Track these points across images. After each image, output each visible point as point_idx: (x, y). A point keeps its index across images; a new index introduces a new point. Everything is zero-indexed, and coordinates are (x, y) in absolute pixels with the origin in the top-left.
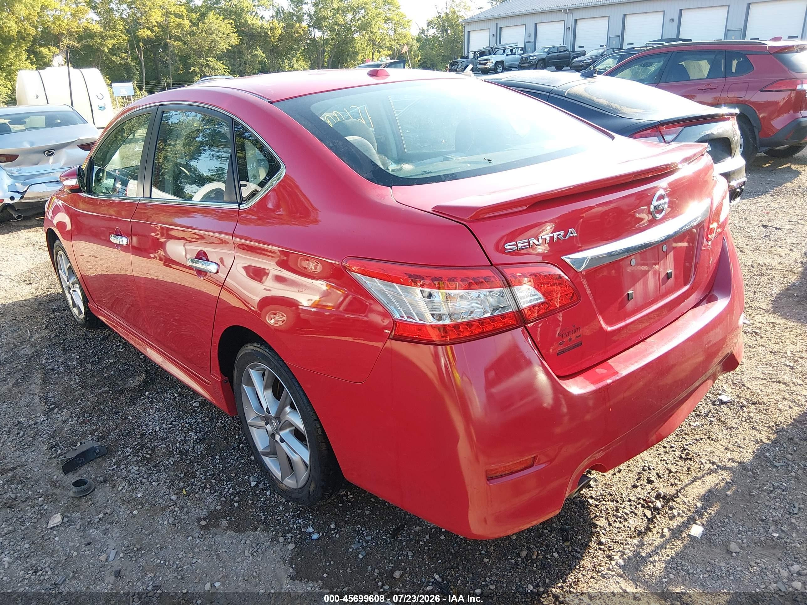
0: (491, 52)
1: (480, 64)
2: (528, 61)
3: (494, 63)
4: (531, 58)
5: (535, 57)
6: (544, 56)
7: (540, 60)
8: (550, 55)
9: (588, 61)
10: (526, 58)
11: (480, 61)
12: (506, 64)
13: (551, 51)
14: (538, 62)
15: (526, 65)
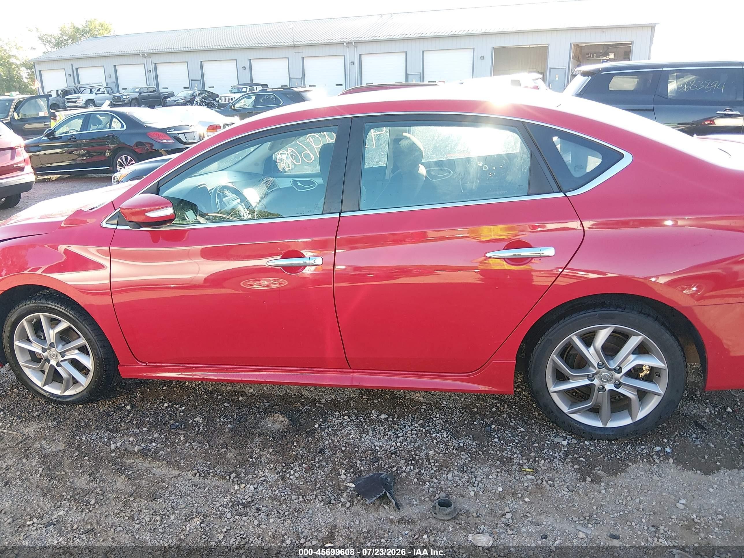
0: (76, 91)
1: (68, 102)
2: (122, 100)
3: (84, 101)
4: (124, 97)
5: (128, 96)
6: (136, 95)
7: (133, 99)
8: (142, 94)
9: (181, 101)
10: (119, 97)
11: (67, 99)
12: (97, 102)
13: (141, 91)
14: (131, 101)
15: (121, 103)
